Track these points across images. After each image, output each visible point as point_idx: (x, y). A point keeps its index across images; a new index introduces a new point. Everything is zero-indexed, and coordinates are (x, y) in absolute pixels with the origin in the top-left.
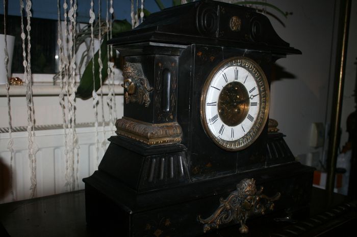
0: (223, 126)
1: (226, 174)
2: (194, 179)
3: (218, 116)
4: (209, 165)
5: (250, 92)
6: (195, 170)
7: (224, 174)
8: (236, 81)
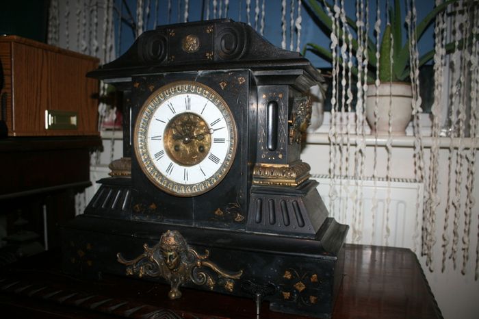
0: (171, 164)
1: (178, 223)
2: (137, 218)
3: (165, 152)
4: (153, 206)
5: (212, 125)
6: (137, 208)
7: (174, 222)
8: (188, 111)
